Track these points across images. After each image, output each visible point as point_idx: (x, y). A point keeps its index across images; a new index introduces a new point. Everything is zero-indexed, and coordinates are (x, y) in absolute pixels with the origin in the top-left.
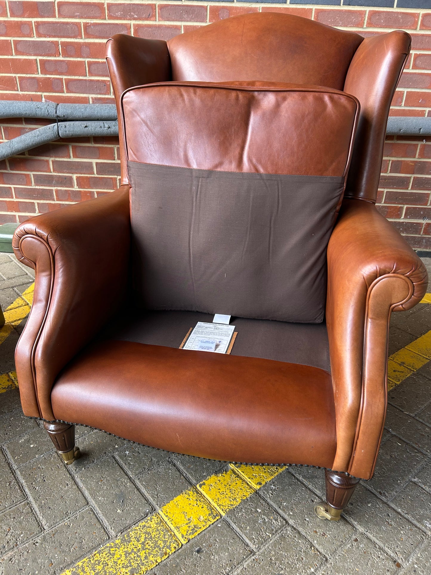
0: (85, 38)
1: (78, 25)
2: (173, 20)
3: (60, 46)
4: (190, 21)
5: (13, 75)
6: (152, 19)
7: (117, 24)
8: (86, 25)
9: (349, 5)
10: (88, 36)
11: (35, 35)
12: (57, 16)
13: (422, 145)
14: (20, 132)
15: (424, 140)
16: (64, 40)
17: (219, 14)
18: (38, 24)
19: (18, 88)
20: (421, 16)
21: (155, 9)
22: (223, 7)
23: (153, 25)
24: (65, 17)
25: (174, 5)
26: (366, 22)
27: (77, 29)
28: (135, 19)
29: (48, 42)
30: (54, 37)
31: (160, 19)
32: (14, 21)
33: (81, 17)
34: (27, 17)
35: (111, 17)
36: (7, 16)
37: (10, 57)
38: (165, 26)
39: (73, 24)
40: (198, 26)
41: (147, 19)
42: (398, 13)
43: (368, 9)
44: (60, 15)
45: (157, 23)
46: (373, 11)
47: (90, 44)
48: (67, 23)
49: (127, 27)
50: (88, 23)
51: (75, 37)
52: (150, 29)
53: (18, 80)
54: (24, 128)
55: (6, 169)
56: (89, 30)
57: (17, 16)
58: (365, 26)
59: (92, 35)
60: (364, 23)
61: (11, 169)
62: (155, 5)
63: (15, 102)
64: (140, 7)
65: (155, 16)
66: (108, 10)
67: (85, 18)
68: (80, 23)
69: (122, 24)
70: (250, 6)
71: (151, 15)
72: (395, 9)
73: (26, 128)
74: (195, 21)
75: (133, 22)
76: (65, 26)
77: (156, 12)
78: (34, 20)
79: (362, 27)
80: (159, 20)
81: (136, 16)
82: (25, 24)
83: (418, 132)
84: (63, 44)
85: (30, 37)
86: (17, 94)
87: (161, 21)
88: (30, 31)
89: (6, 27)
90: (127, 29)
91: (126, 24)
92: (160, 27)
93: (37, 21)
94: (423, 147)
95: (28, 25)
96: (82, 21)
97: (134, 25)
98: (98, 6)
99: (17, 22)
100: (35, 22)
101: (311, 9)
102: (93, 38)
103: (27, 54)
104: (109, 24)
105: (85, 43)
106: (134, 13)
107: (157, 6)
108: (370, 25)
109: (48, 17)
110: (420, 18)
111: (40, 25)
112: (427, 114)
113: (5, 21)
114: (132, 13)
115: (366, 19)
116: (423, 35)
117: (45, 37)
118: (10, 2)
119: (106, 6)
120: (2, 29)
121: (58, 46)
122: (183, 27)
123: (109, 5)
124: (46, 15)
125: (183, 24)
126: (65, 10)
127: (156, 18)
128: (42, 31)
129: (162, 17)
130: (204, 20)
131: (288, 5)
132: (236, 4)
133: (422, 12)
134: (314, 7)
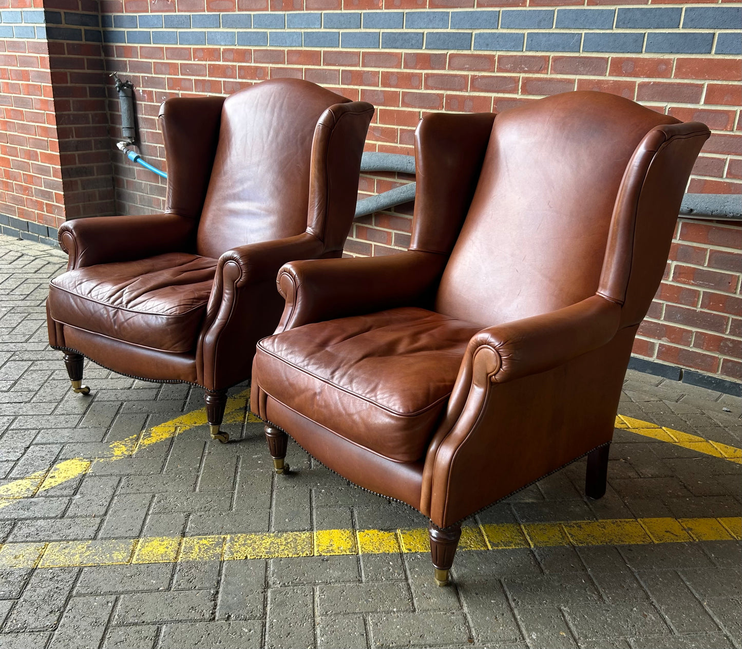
0: (470, 91)
1: (465, 78)
2: (567, 74)
3: (445, 99)
4: (586, 74)
5: (395, 127)
6: (543, 72)
7: (505, 77)
8: (474, 78)
10: (474, 89)
11: (423, 87)
12: (447, 68)
14: (391, 186)
16: (449, 93)
17: (621, 67)
18: (427, 76)
19: (397, 141)
21: (549, 61)
22: (628, 59)
23: (543, 78)
24: (454, 69)
25: (570, 57)
27: (464, 82)
28: (525, 72)
29: (434, 94)
30: (441, 89)
31: (552, 71)
32: (406, 73)
33: (469, 70)
34: (418, 69)
35: (500, 70)
36: (400, 68)
37: (396, 109)
38: (557, 79)
39: (461, 76)
40: (595, 80)
41: (538, 73)
44: (450, 68)
45: (549, 76)
47: (475, 97)
48: (456, 76)
49: (515, 80)
50: (476, 76)
51: (461, 90)
52: (540, 83)
53: (399, 132)
54: (395, 183)
55: (371, 224)
56: (476, 83)
57: (410, 68)
59: (479, 88)
61: (376, 225)
63: (390, 155)
64: (533, 60)
65: (547, 68)
66: (498, 62)
67: (474, 70)
68: (468, 76)
69: (511, 77)
70: (662, 57)
71: (543, 67)
73: (398, 183)
74: (591, 75)
75: (522, 75)
76: (453, 79)
77: (548, 64)
78: (424, 72)
80: (551, 74)
81: (526, 69)
82: (416, 76)
84: (448, 96)
85: (418, 89)
86: (396, 146)
87: (553, 74)
88: (419, 83)
89: (398, 78)
90: (515, 83)
91: (515, 77)
92: (551, 80)
93: (427, 73)
95: (418, 76)
96: (471, 74)
97: (523, 78)
98: (489, 59)
99: (409, 73)
100: (425, 74)
102: (479, 91)
103: (412, 107)
104: (497, 77)
105: (470, 96)
106: (525, 65)
107: (551, 58)
109: (438, 69)
111: (429, 77)
113: (398, 73)
114: (523, 66)
117: (432, 89)
118: (406, 54)
119: (496, 58)
120: (393, 81)
121: (443, 98)
122: (577, 81)
123: (500, 57)
124: (437, 67)
125: (578, 77)
126: (456, 61)
127: (548, 71)
128: (430, 83)
129: (555, 70)
130: (603, 74)
131: (712, 56)
132: (644, 55)
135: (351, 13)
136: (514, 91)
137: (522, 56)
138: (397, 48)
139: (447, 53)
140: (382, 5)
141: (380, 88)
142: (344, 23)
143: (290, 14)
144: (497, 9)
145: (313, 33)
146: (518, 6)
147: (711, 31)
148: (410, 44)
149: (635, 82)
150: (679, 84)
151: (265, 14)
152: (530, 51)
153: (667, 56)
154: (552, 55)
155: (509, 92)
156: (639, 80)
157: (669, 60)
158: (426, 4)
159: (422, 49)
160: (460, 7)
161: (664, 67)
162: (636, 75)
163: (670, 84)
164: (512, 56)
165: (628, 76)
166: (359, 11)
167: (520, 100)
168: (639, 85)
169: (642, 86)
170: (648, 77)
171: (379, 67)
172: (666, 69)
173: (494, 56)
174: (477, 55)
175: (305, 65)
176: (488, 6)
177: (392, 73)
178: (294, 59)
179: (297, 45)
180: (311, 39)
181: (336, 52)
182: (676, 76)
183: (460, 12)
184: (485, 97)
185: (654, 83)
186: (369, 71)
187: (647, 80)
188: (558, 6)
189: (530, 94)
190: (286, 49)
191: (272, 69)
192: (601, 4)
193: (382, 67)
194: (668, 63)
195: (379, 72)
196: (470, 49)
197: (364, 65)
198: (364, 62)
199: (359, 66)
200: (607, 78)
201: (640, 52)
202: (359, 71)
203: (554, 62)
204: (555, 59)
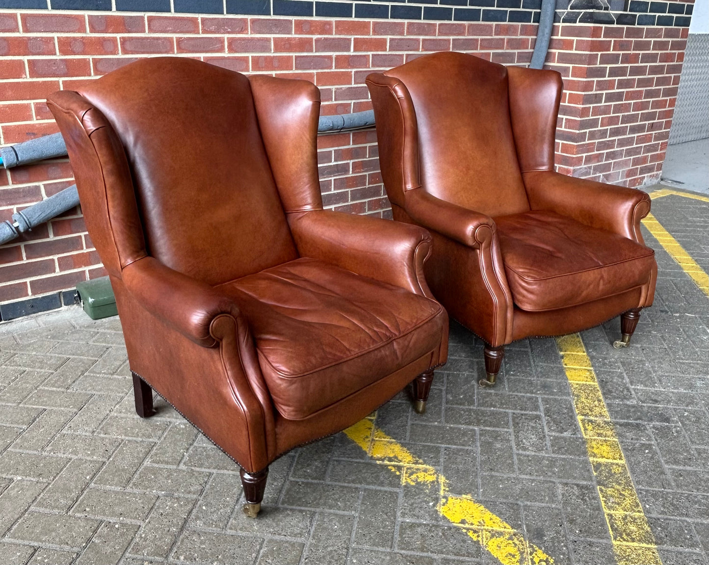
0: (177, 53)
1: (170, 40)
2: (263, 33)
4: (279, 33)
6: (244, 32)
7: (211, 38)
8: (179, 41)
9: (394, 18)
10: (180, 50)
11: (120, 52)
12: (147, 31)
17: (302, 27)
18: (124, 41)
21: (247, 23)
22: (306, 21)
23: (246, 38)
24: (155, 32)
25: (264, 19)
27: (169, 44)
28: (229, 33)
29: (137, 58)
30: (144, 53)
31: (252, 31)
32: (94, 37)
33: (175, 32)
34: (110, 33)
35: (204, 32)
36: (85, 32)
37: (87, 78)
38: (257, 38)
39: (165, 38)
40: (285, 38)
41: (239, 33)
42: (424, 23)
43: (406, 21)
44: (150, 30)
45: (249, 36)
48: (158, 39)
49: (220, 40)
50: (181, 38)
51: (166, 52)
52: (243, 42)
56: (182, 45)
57: (98, 32)
58: (405, 35)
59: (185, 50)
60: (404, 32)
62: (247, 19)
64: (233, 22)
65: (247, 29)
66: (203, 24)
67: (178, 33)
68: (172, 38)
69: (216, 38)
70: (326, 20)
71: (243, 29)
72: (422, 21)
74: (282, 34)
75: (226, 36)
76: (155, 41)
77: (248, 26)
78: (119, 36)
79: (403, 35)
80: (251, 33)
81: (229, 30)
82: (109, 40)
85: (115, 54)
87: (253, 34)
88: (115, 48)
89: (84, 44)
90: (221, 43)
91: (220, 37)
92: (252, 39)
93: (123, 37)
95: (111, 40)
96: (175, 36)
97: (228, 38)
98: (192, 21)
99: (99, 38)
100: (120, 38)
101: (370, 22)
102: (186, 53)
104: (203, 38)
105: (177, 57)
106: (228, 26)
107: (249, 20)
109: (136, 32)
110: (437, 27)
111: (126, 41)
113: (83, 38)
114: (226, 27)
115: (406, 29)
116: (440, 40)
117: (132, 54)
118: (89, 16)
119: (200, 21)
120: (78, 47)
122: (272, 39)
123: (203, 20)
124: (134, 30)
125: (272, 36)
126: (156, 24)
127: (248, 32)
128: (128, 46)
129: (254, 31)
130: (290, 33)
131: (353, 19)
132: (315, 18)
133: (438, 22)
134: (372, 20)
136: (221, 50)
137: (224, 19)
139: (144, 15)
141: (58, 57)
148: (94, 5)
149: (312, 39)
150: (338, 38)
152: (230, 13)
153: (328, 19)
154: (249, 17)
155: (217, 51)
156: (315, 37)
157: (331, 22)
159: (111, 10)
161: (328, 27)
162: (312, 33)
163: (334, 39)
164: (215, 19)
165: (307, 34)
167: (228, 58)
168: (315, 40)
169: (317, 40)
170: (320, 34)
171: (53, 32)
172: (330, 28)
173: (197, 19)
174: (179, 17)
177: (74, 39)
182: (336, 33)
185: (324, 38)
186: (36, 37)
187: (319, 36)
189: (236, 52)
193: (57, 32)
194: (329, 23)
195: (53, 38)
196: (169, 11)
197: (26, 30)
198: (26, 26)
199: (18, 32)
200: (293, 35)
201: (312, 16)
202: (20, 37)
203: (252, 23)
204: (253, 21)
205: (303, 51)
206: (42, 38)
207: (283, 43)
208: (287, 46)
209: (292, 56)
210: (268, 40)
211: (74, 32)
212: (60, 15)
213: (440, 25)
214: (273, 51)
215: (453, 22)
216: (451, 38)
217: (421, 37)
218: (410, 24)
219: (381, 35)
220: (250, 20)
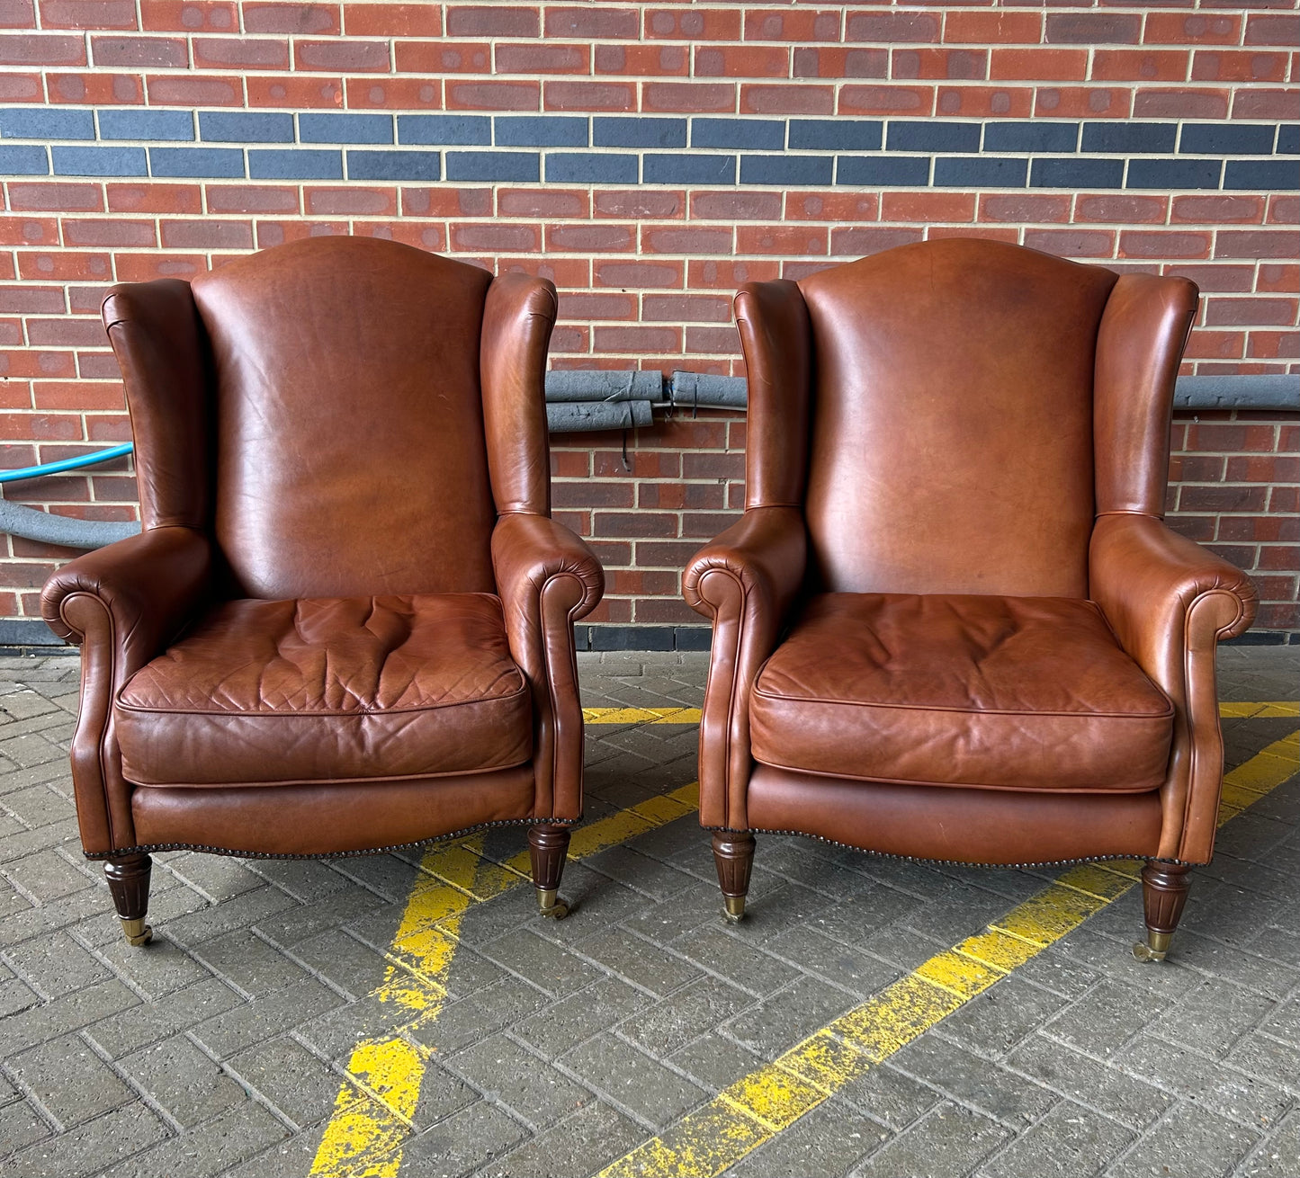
0: (547, 252)
1: (535, 229)
2: (718, 218)
3: (497, 266)
4: (750, 218)
6: (678, 216)
7: (610, 226)
8: (551, 231)
9: (1041, 186)
10: (552, 246)
11: (449, 248)
12: (496, 213)
13: (1191, 426)
15: (1196, 418)
16: (505, 255)
17: (803, 205)
18: (456, 229)
20: (1171, 201)
21: (685, 199)
22: (813, 195)
23: (679, 226)
24: (510, 215)
25: (721, 192)
26: (1073, 214)
27: (532, 236)
28: (646, 217)
29: (474, 258)
30: (487, 250)
31: (693, 215)
32: (409, 223)
33: (541, 215)
34: (435, 216)
35: (598, 215)
36: (395, 213)
38: (703, 227)
39: (526, 226)
40: (764, 227)
41: (668, 217)
42: (1129, 197)
43: (1075, 193)
44: (502, 212)
45: (688, 223)
46: (1085, 195)
47: (556, 261)
48: (515, 226)
49: (629, 231)
50: (555, 225)
51: (527, 250)
52: (673, 234)
56: (557, 239)
57: (416, 215)
58: (1072, 222)
59: (561, 246)
60: (1069, 216)
62: (685, 192)
64: (657, 197)
65: (684, 211)
66: (595, 202)
67: (551, 217)
68: (539, 226)
69: (620, 226)
70: (861, 192)
71: (676, 210)
72: (1124, 191)
74: (758, 219)
75: (640, 223)
76: (509, 231)
77: (685, 204)
78: (448, 221)
79: (1067, 222)
80: (691, 218)
81: (648, 212)
82: (432, 227)
83: (1184, 403)
84: (502, 261)
87: (695, 219)
88: (440, 241)
89: (392, 233)
90: (630, 235)
91: (629, 225)
92: (692, 229)
93: (454, 224)
94: (1196, 429)
95: (436, 228)
96: (544, 222)
97: (643, 227)
98: (577, 196)
99: (416, 225)
100: (450, 225)
101: (974, 195)
102: (563, 251)
104: (595, 226)
105: (546, 260)
106: (645, 206)
107: (688, 194)
108: (1079, 219)
109: (478, 215)
110: (1171, 204)
111: (459, 229)
112: (1196, 371)
113: (391, 223)
114: (640, 207)
115: (1074, 209)
116: (1178, 233)
117: (469, 251)
118: (405, 190)
119: (591, 195)
121: (494, 266)
122: (735, 230)
123: (597, 195)
124: (474, 212)
125: (736, 223)
126: (512, 202)
127: (685, 215)
128: (462, 240)
129: (697, 213)
130: (776, 217)
131: (930, 189)
132: (836, 189)
133: (1173, 194)
134: (979, 191)
135: (268, 114)
136: (630, 247)
137: (638, 192)
138: (386, 179)
139: (493, 187)
140: (343, 100)
142: (253, 133)
143: (108, 111)
144: (583, 115)
145: (176, 149)
146: (623, 110)
147: (926, 155)
148: (413, 172)
149: (825, 229)
150: (890, 229)
151: (37, 110)
152: (651, 182)
153: (868, 190)
154: (689, 189)
155: (621, 251)
156: (832, 226)
157: (872, 195)
158: (440, 102)
159: (439, 180)
160: (513, 110)
161: (866, 205)
162: (828, 218)
163: (878, 230)
164: (620, 192)
165: (814, 220)
166: (290, 111)
167: (642, 262)
168: (833, 232)
169: (836, 233)
170: (845, 220)
171: (348, 214)
172: (869, 209)
173: (586, 192)
174: (554, 190)
175: (160, 213)
176: (566, 109)
177: (379, 225)
178: (129, 201)
179: (134, 173)
180: (166, 162)
181: (239, 188)
182: (884, 218)
183: (513, 118)
184: (575, 260)
185: (855, 228)
186: (324, 223)
187: (843, 224)
188: (692, 112)
189: (658, 252)
190: (104, 182)
191: (65, 224)
192: (763, 113)
193: (354, 214)
194: (870, 199)
195: (348, 223)
196: (538, 180)
197: (310, 211)
198: (310, 204)
199: (299, 213)
200: (783, 222)
201: (830, 184)
202: (300, 222)
203: (695, 200)
204: (697, 196)
205: (802, 253)
206: (330, 222)
207: (758, 237)
208: (768, 242)
209: (778, 263)
210: (728, 231)
211: (378, 214)
212: (360, 188)
213: (1178, 200)
214: (734, 252)
215: (1221, 192)
216: (1215, 229)
217: (1119, 228)
218: (1083, 200)
219: (1003, 221)
220: (691, 193)
